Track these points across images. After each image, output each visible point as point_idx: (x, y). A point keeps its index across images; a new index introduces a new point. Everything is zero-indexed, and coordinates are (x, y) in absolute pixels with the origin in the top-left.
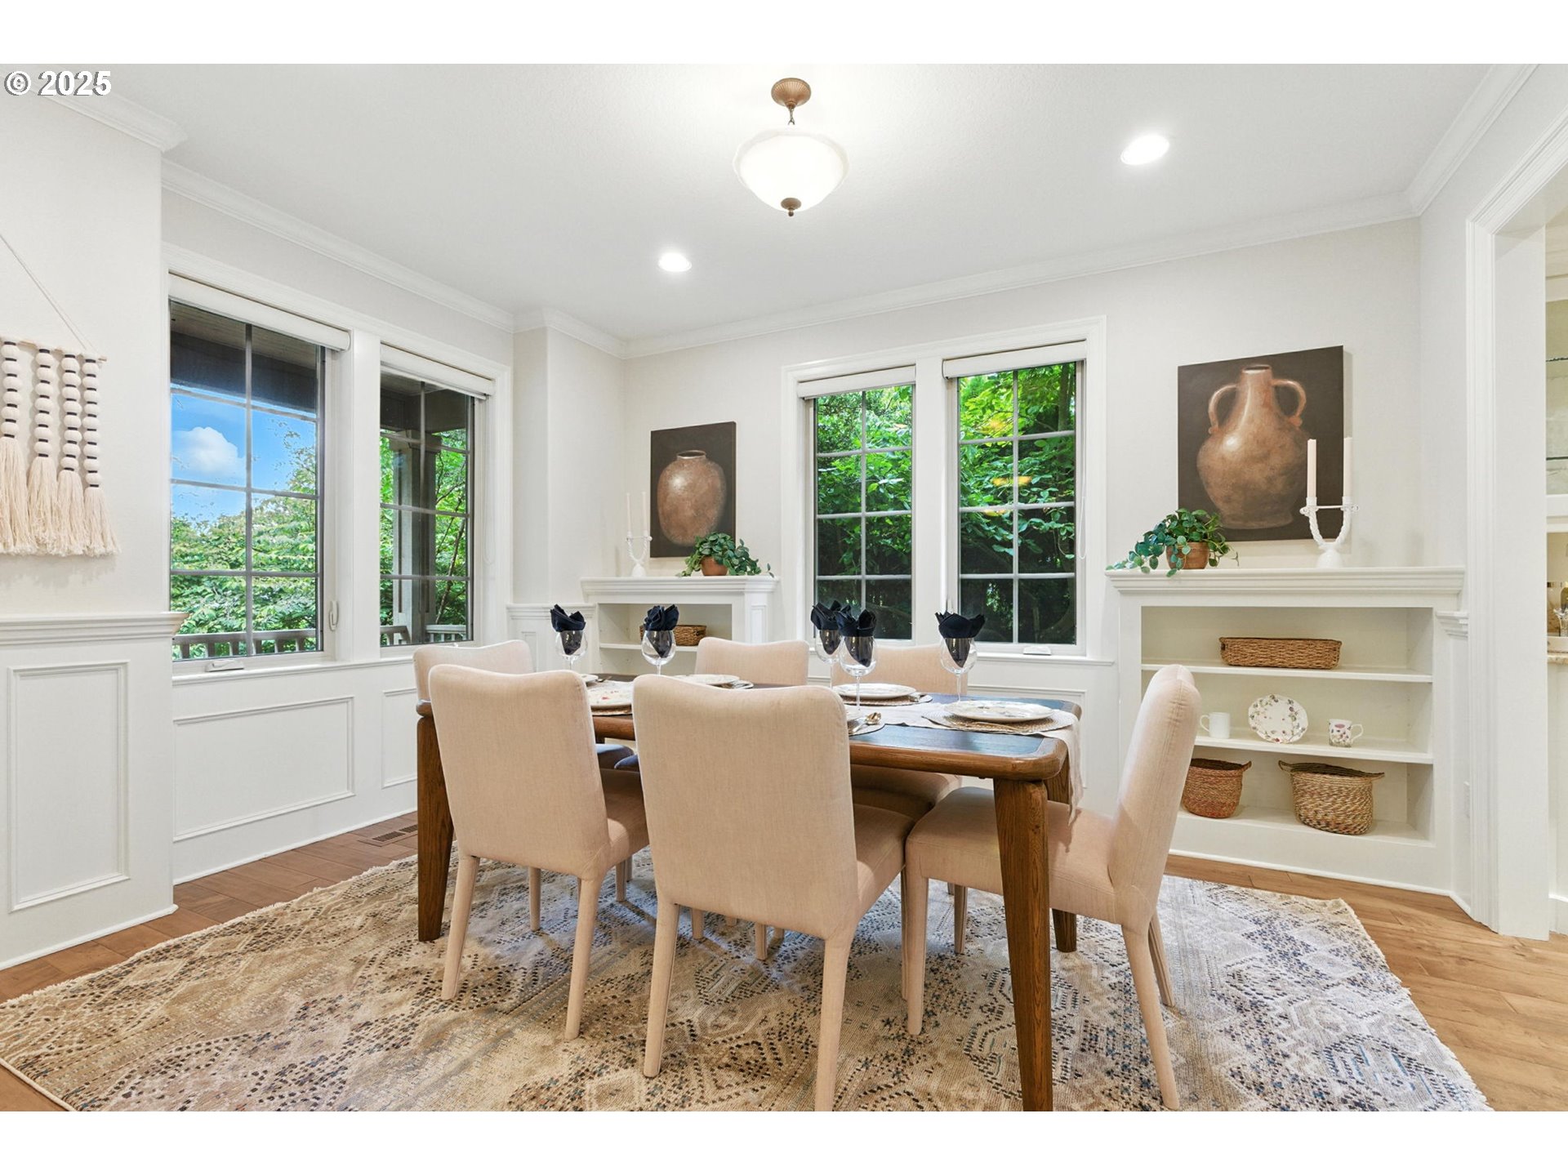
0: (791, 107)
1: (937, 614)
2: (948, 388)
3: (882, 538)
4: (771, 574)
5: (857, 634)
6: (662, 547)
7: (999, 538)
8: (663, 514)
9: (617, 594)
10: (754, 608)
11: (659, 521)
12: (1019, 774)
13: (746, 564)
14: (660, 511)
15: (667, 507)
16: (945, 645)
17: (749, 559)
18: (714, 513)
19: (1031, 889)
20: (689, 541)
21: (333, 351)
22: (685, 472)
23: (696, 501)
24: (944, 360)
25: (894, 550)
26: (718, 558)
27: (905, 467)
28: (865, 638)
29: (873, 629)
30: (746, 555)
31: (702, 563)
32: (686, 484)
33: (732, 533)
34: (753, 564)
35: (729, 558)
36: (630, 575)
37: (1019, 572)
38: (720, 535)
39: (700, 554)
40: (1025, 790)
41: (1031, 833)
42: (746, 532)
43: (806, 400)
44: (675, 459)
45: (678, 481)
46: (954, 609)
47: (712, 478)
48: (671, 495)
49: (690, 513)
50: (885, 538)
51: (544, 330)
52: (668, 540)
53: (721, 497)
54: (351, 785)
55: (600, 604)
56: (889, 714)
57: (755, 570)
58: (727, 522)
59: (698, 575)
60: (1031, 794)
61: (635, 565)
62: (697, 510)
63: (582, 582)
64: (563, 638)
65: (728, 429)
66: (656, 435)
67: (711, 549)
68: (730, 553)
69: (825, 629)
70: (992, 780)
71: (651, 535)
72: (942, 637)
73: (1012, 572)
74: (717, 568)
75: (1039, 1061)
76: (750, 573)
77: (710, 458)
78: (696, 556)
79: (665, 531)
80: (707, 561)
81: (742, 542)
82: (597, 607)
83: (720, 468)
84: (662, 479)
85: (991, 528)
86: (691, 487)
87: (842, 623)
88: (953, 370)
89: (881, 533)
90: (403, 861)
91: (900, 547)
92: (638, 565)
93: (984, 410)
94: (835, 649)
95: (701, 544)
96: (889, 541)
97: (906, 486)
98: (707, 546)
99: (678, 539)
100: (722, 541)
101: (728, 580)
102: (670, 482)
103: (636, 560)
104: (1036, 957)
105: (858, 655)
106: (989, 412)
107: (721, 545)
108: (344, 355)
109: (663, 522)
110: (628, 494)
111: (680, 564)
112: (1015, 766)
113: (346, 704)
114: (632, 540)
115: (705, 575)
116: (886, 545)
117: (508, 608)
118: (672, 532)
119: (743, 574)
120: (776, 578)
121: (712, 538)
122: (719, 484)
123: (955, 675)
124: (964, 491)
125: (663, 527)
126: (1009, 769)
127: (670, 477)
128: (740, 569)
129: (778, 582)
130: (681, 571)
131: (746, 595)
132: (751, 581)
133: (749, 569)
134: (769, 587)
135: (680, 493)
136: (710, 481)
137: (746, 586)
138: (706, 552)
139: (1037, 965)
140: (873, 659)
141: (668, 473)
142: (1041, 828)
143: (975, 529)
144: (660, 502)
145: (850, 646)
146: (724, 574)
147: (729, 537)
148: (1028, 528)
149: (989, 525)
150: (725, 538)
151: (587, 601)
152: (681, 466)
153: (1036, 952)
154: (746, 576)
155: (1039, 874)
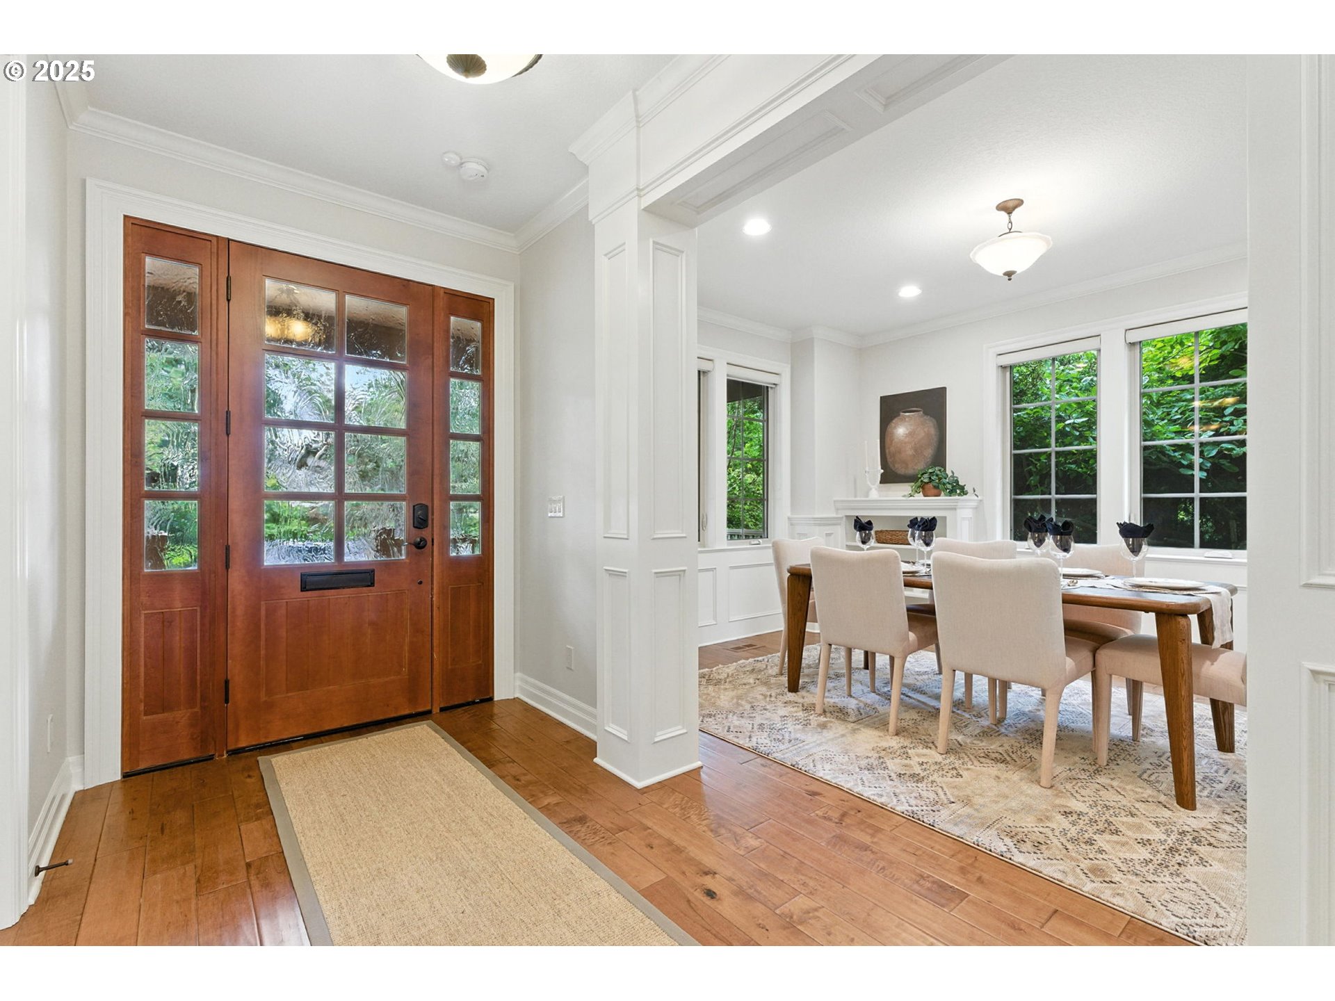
0: (1009, 213)
1: (1118, 523)
2: (1130, 351)
3: (1066, 463)
4: (976, 495)
5: (1061, 534)
6: (890, 476)
7: (1185, 463)
8: (889, 452)
9: (889, 509)
10: (964, 519)
11: (886, 458)
12: (1170, 610)
13: (956, 488)
14: (887, 451)
15: (892, 449)
16: (1125, 544)
17: (958, 485)
18: (929, 453)
19: (1180, 674)
20: (910, 472)
21: (704, 372)
22: (906, 423)
23: (915, 444)
24: (1126, 330)
25: (1079, 472)
26: (935, 484)
27: (1090, 407)
28: (1067, 537)
29: (1071, 532)
30: (957, 482)
31: (923, 488)
32: (907, 432)
33: (944, 466)
34: (962, 488)
35: (944, 484)
36: (867, 496)
37: (1201, 492)
38: (937, 468)
39: (922, 481)
40: (1175, 620)
41: (1179, 643)
42: (955, 464)
43: (1003, 368)
44: (899, 415)
45: (901, 430)
46: (1137, 521)
47: (930, 427)
48: (896, 440)
49: (910, 452)
50: (1070, 463)
51: (812, 340)
52: (893, 471)
53: (935, 439)
54: (715, 618)
55: (847, 516)
56: (1081, 582)
57: (963, 492)
58: (939, 458)
59: (920, 496)
60: (1179, 622)
61: (871, 489)
62: (916, 450)
63: (834, 501)
64: (861, 535)
65: (941, 394)
66: (884, 400)
67: (930, 478)
68: (944, 480)
69: (1035, 532)
70: (1154, 614)
71: (882, 468)
72: (1121, 537)
73: (1193, 492)
74: (936, 491)
75: (1186, 769)
76: (959, 495)
77: (926, 413)
78: (919, 483)
79: (891, 466)
80: (927, 486)
81: (953, 472)
82: (844, 518)
83: (933, 420)
84: (889, 429)
85: (1176, 454)
86: (911, 434)
87: (1051, 528)
88: (1134, 337)
89: (1066, 460)
90: (756, 659)
91: (1084, 470)
92: (873, 489)
93: (1172, 347)
94: (1041, 544)
95: (923, 474)
96: (1073, 466)
97: (1091, 423)
98: (926, 476)
99: (901, 470)
100: (939, 472)
101: (941, 500)
102: (895, 431)
103: (872, 486)
104: (1183, 712)
105: (1062, 546)
106: (1178, 347)
107: (937, 475)
108: (710, 374)
109: (889, 460)
110: (866, 442)
111: (906, 488)
112: (1168, 605)
113: (712, 572)
114: (868, 472)
115: (925, 496)
116: (1070, 469)
117: (789, 518)
118: (896, 466)
119: (955, 495)
120: (980, 498)
121: (930, 471)
122: (933, 431)
123: (1131, 562)
124: (1147, 423)
125: (889, 463)
126: (1165, 607)
127: (895, 427)
128: (952, 492)
129: (981, 501)
130: (906, 493)
131: (958, 511)
132: (963, 500)
133: (958, 491)
134: (974, 504)
135: (902, 438)
136: (926, 430)
137: (959, 504)
138: (926, 480)
139: (1184, 716)
140: (1072, 549)
141: (893, 424)
142: (1186, 641)
143: (1160, 455)
144: (887, 446)
145: (1056, 542)
146: (939, 495)
147: (943, 469)
148: (1218, 453)
149: (1174, 451)
150: (940, 470)
151: (837, 514)
152: (903, 419)
153: (1183, 709)
154: (957, 497)
155: (1185, 666)
